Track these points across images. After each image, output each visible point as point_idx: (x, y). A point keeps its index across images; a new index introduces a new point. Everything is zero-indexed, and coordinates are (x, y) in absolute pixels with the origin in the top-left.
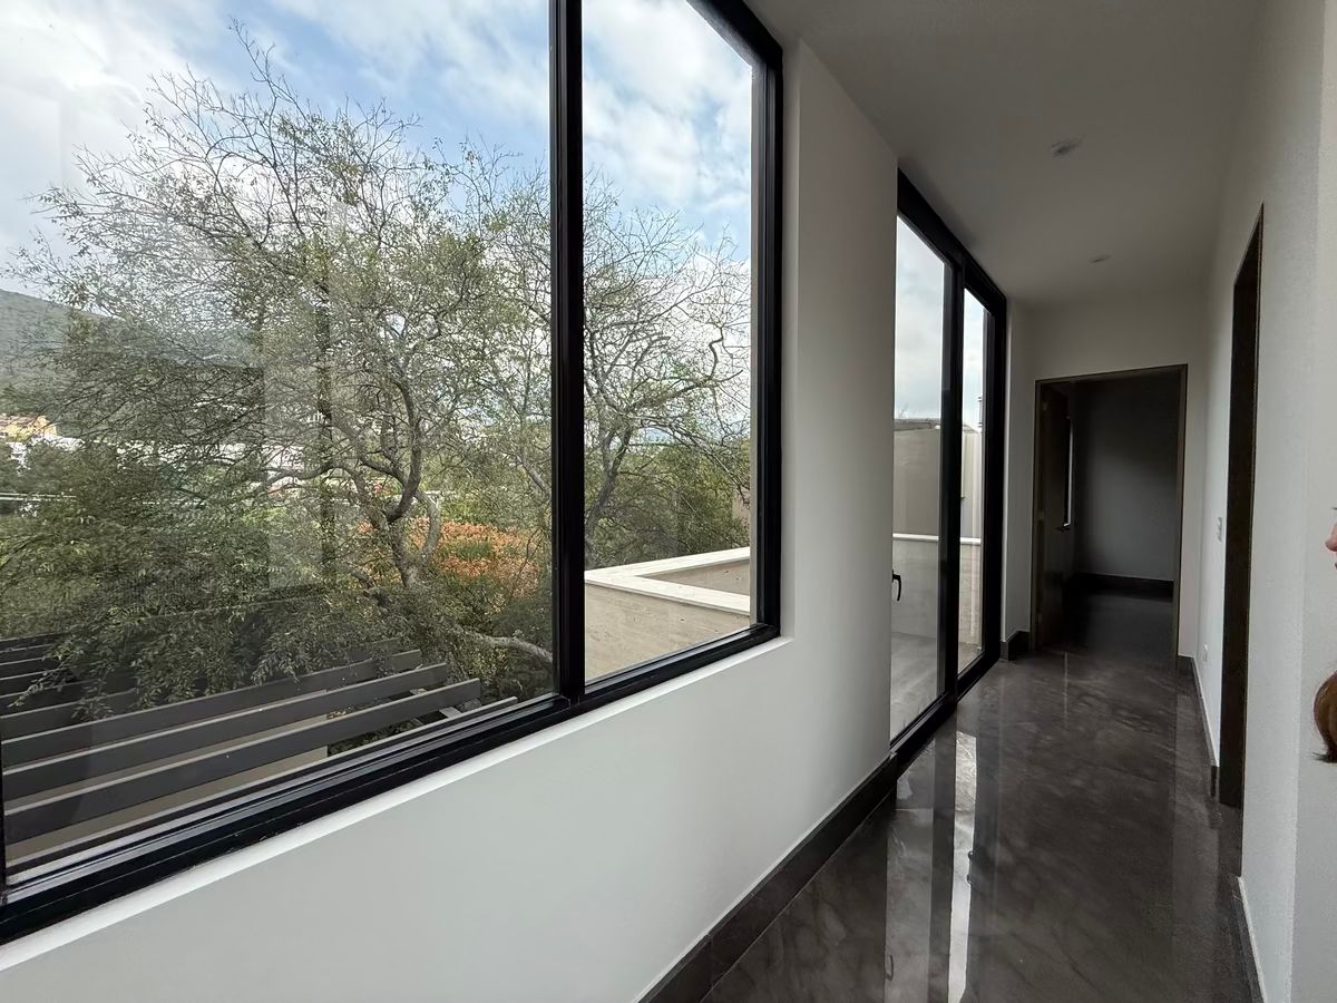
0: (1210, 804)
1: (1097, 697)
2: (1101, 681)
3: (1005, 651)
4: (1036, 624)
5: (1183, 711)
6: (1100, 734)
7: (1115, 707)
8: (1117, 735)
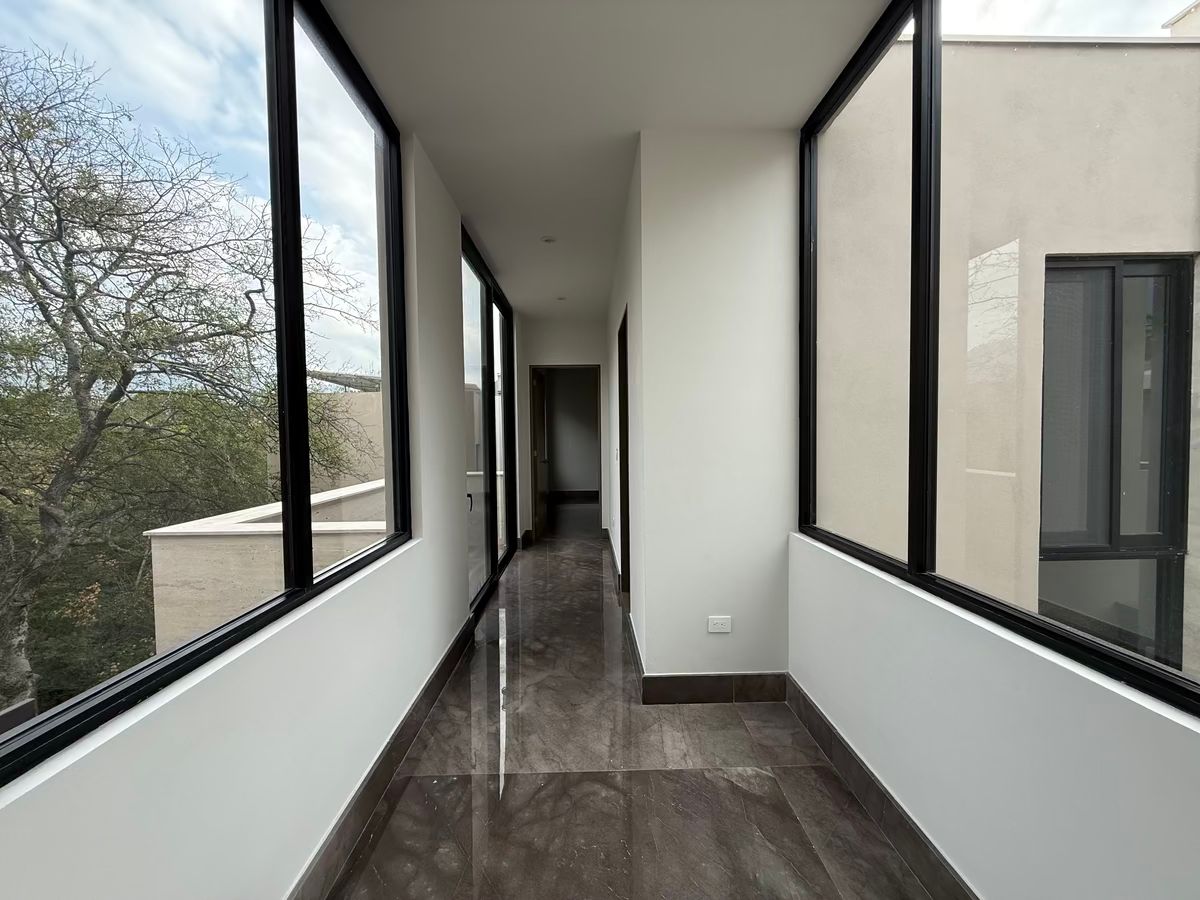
0: (618, 594)
1: (568, 559)
2: (570, 551)
3: (520, 545)
4: (535, 524)
5: (605, 555)
6: (573, 577)
7: (578, 562)
8: (581, 574)
